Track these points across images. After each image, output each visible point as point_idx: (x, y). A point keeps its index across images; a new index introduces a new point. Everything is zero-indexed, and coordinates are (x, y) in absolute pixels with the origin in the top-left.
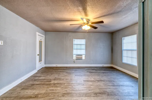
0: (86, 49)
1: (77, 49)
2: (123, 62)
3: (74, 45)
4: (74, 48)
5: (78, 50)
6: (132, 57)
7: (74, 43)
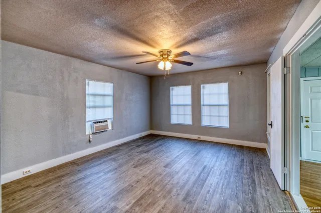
0: (115, 106)
1: (95, 107)
2: (171, 122)
3: (87, 97)
4: (87, 105)
5: (97, 110)
6: (184, 115)
7: (87, 92)
